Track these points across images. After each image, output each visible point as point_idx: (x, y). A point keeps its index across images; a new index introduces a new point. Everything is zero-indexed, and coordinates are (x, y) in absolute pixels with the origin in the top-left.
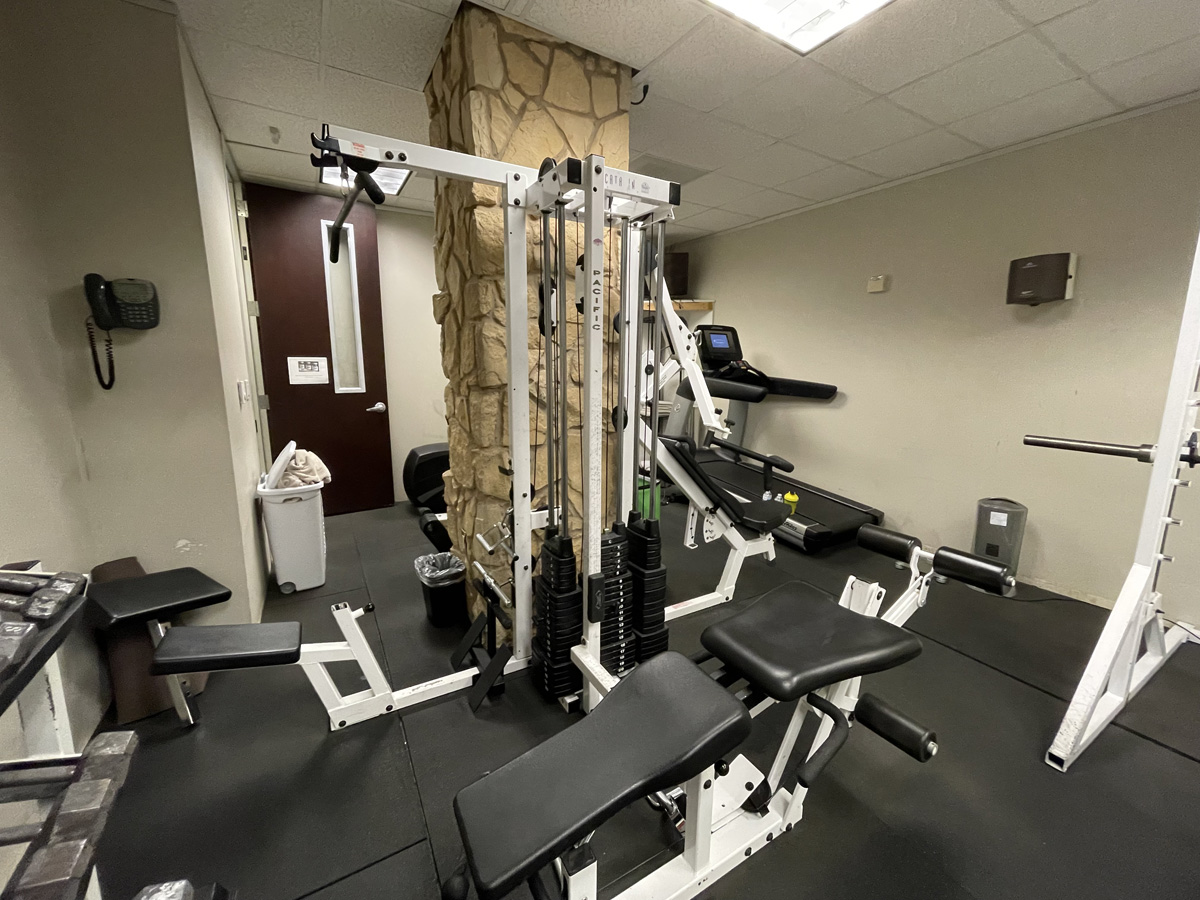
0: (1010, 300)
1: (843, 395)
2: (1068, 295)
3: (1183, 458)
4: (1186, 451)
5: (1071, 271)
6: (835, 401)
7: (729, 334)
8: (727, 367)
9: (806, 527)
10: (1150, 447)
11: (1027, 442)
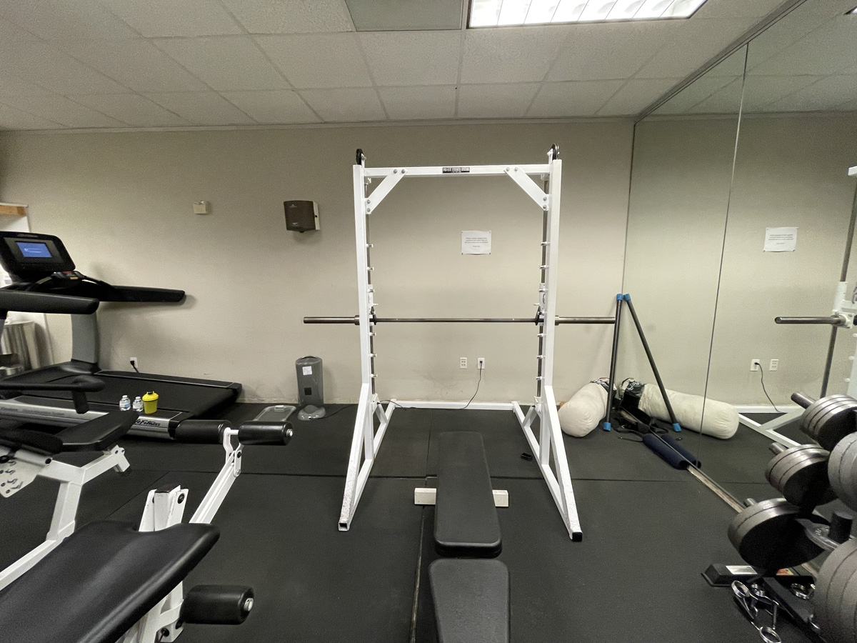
0: (288, 228)
1: (192, 297)
2: (317, 227)
3: (371, 320)
4: (371, 317)
5: (316, 213)
6: (186, 302)
7: (50, 243)
8: (48, 279)
9: (168, 420)
10: (358, 316)
11: (305, 322)
